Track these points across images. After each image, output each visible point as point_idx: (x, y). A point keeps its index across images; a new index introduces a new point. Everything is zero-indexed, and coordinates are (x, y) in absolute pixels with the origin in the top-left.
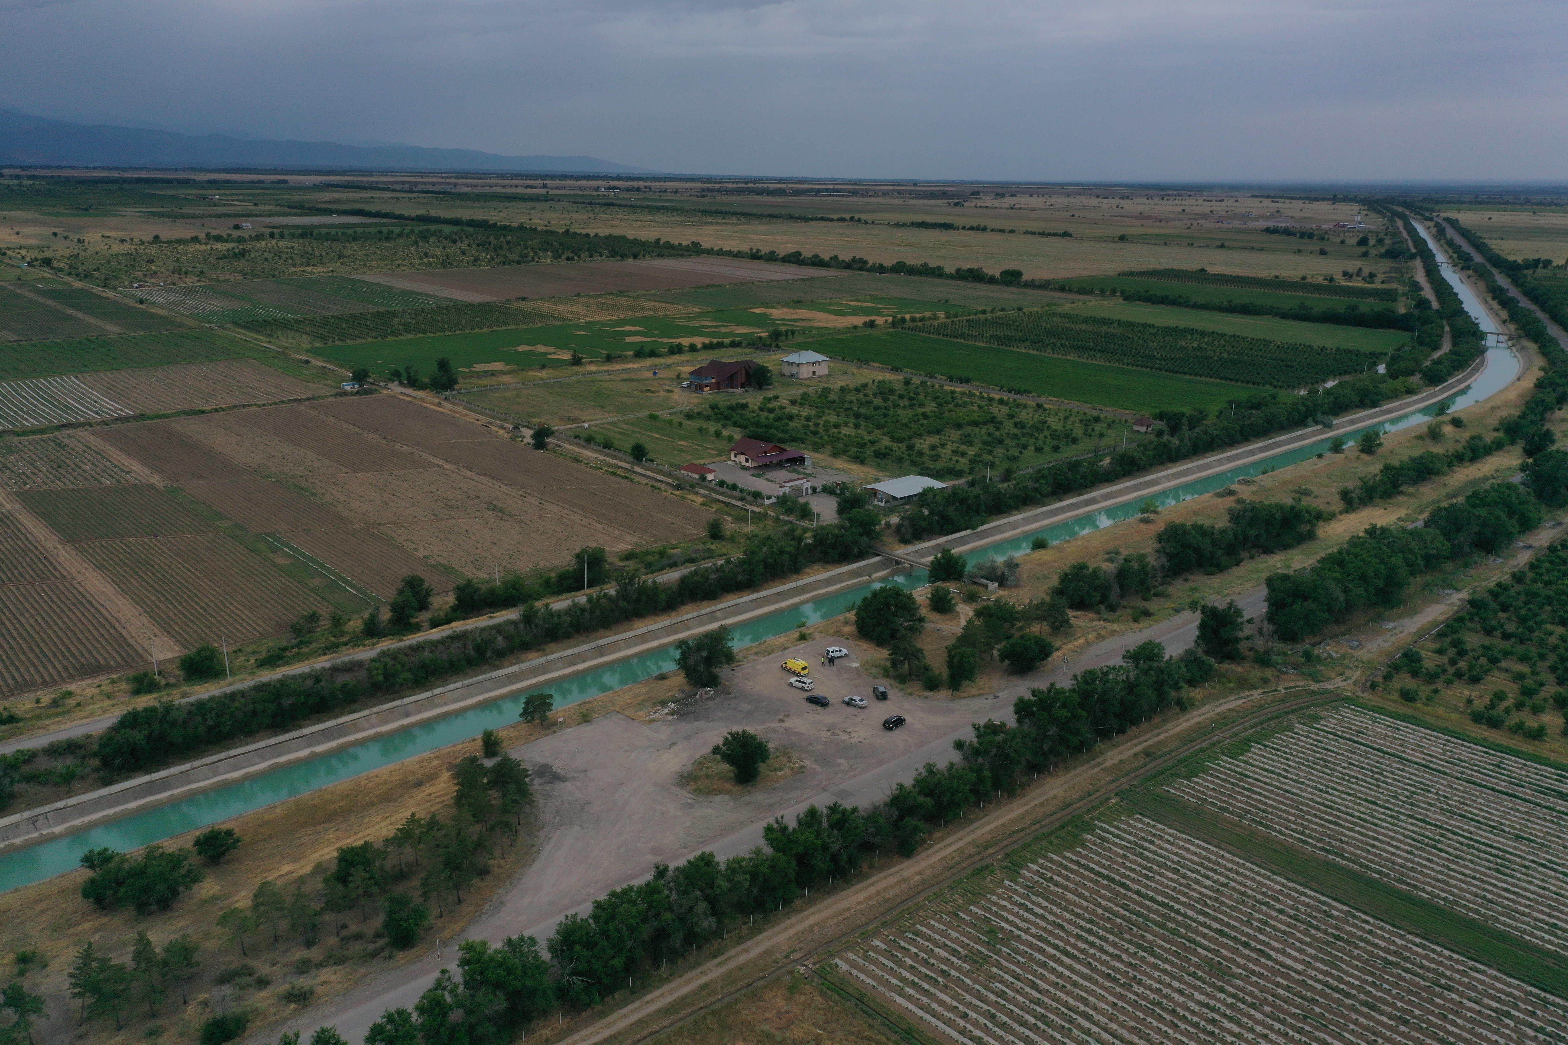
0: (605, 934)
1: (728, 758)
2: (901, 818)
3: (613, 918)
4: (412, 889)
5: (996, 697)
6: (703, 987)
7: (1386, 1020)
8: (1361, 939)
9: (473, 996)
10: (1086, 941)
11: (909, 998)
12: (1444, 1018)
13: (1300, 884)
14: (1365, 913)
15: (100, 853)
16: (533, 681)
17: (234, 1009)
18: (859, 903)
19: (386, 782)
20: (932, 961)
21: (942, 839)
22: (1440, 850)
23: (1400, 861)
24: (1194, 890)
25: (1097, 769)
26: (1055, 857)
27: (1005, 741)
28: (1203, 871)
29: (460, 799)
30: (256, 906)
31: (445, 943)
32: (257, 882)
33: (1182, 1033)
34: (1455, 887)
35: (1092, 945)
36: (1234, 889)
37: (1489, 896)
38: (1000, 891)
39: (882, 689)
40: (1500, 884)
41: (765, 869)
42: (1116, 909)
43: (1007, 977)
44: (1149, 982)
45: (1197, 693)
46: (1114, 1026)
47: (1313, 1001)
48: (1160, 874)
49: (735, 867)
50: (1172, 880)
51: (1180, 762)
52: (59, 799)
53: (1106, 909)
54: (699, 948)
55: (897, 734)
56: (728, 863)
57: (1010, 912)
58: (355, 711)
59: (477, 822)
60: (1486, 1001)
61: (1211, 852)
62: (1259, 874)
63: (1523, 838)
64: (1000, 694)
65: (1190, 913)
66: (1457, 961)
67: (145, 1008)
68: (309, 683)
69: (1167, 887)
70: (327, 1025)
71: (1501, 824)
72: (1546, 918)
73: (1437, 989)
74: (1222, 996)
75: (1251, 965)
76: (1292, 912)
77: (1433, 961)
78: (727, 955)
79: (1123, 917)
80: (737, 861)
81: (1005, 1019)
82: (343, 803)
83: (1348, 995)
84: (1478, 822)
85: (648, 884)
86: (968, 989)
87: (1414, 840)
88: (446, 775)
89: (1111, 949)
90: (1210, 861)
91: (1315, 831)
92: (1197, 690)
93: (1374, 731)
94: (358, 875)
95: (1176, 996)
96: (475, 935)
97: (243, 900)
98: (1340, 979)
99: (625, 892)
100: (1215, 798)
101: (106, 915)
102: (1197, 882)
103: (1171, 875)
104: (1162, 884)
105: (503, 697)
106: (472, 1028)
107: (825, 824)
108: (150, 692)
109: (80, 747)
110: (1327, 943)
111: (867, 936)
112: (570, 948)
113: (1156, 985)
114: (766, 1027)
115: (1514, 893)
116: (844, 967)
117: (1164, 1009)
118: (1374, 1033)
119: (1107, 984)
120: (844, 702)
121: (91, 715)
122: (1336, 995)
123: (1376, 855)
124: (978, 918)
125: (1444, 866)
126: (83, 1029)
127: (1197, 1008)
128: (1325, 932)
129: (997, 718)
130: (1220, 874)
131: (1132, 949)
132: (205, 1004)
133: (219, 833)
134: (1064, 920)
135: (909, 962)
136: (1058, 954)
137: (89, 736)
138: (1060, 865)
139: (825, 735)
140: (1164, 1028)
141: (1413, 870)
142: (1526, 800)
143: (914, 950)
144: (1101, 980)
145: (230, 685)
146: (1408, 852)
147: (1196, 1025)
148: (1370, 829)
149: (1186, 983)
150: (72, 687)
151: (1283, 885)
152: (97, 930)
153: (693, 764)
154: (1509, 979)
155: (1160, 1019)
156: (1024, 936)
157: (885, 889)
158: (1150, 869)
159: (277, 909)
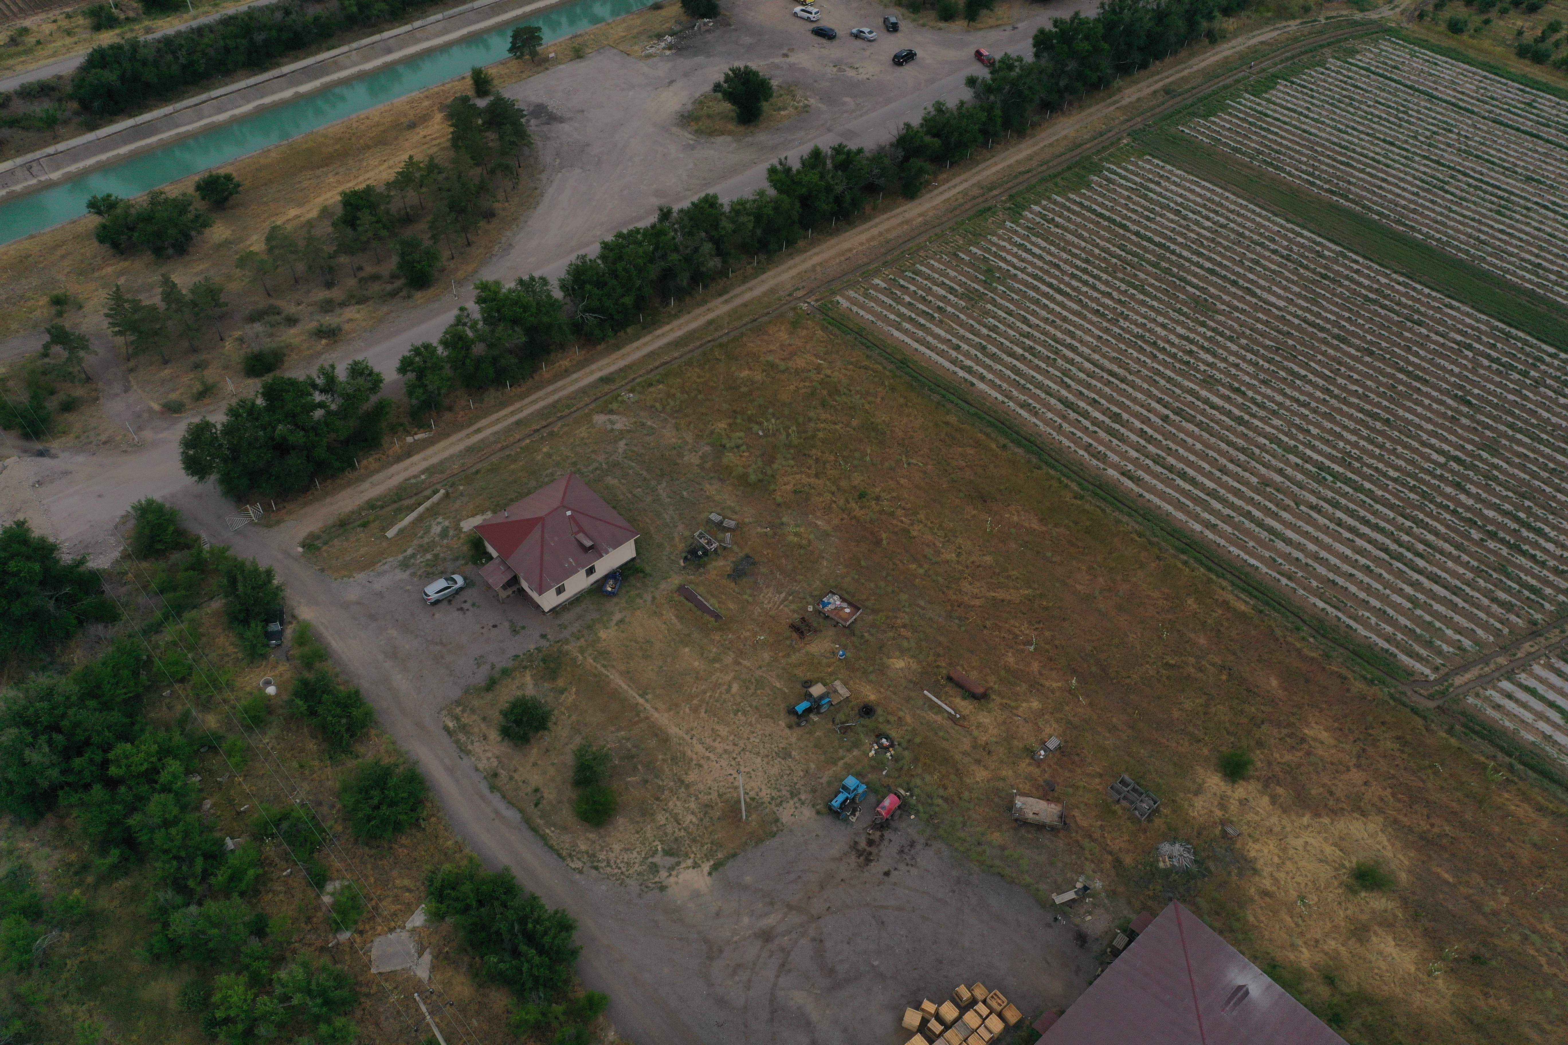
0: (614, 274)
1: (730, 96)
2: (906, 159)
3: (621, 258)
4: (420, 231)
5: (1015, 28)
6: (710, 322)
7: (1353, 351)
8: (1347, 278)
9: (493, 331)
10: (1080, 280)
11: (906, 332)
12: (1408, 349)
13: (1298, 225)
14: (1356, 253)
15: (103, 200)
16: (518, 12)
17: (268, 344)
18: (861, 244)
19: (377, 124)
20: (929, 298)
21: (947, 181)
22: (1447, 192)
23: (1404, 202)
24: (1192, 231)
25: (1112, 108)
26: (1059, 199)
27: (1020, 77)
28: (1204, 212)
29: (457, 141)
30: (270, 250)
31: (460, 283)
32: (267, 226)
33: (1159, 363)
34: (1452, 228)
35: (1085, 283)
36: (1232, 230)
37: (1483, 237)
38: (1001, 232)
39: (893, 20)
40: (1496, 226)
41: (769, 211)
42: (1113, 249)
43: (1000, 313)
44: (1135, 317)
45: (1230, 24)
46: (1096, 357)
47: (1288, 334)
48: (1162, 216)
49: (739, 208)
50: (1172, 221)
51: (1200, 100)
52: (47, 144)
53: (1103, 249)
54: (705, 287)
55: (908, 70)
56: (732, 204)
57: (1009, 252)
58: (333, 48)
59: (477, 165)
60: (1452, 335)
61: (1216, 194)
62: (1260, 215)
63: (1533, 179)
64: (1019, 25)
65: (1185, 253)
66: (1434, 299)
67: (185, 344)
68: (279, 15)
69: (1167, 228)
70: (359, 358)
71: (1516, 165)
72: (1533, 258)
73: (1409, 324)
74: (1203, 330)
75: (1235, 302)
76: (1285, 252)
77: (1412, 298)
78: (732, 293)
79: (1119, 257)
80: (742, 203)
81: (995, 350)
82: (338, 147)
83: (1322, 329)
84: (1493, 163)
85: (653, 227)
86: (962, 324)
87: (1423, 181)
88: (438, 117)
89: (1103, 288)
90: (1213, 201)
91: (1326, 172)
92: (1232, 20)
93: (1410, 65)
94: (365, 218)
95: (1159, 330)
96: (489, 275)
97: (256, 243)
98: (1318, 315)
99: (631, 233)
100: (1230, 138)
101: (125, 260)
102: (1197, 223)
103: (1172, 216)
104: (1162, 226)
105: (488, 31)
106: (495, 360)
107: (829, 164)
108: (111, 27)
109: (53, 89)
110: (1313, 282)
111: (868, 275)
112: (582, 287)
113: (1141, 320)
114: (770, 358)
115: (1509, 234)
116: (844, 304)
117: (1147, 342)
118: (1340, 363)
119: (1095, 319)
120: (852, 34)
121: (55, 54)
122: (1311, 329)
123: (1381, 197)
124: (977, 259)
125: (1446, 207)
126: (131, 364)
127: (1176, 341)
128: (1314, 271)
129: (1013, 51)
130: (1222, 215)
131: (1124, 287)
132: (241, 340)
133: (218, 177)
134: (1060, 259)
135: (907, 299)
136: (1051, 292)
137: (60, 78)
138: (1064, 206)
139: (831, 71)
140: (1143, 358)
141: (1414, 211)
142: (1548, 141)
143: (913, 288)
144: (1089, 316)
145: (195, 18)
146: (1413, 194)
147: (1174, 356)
148: (1382, 171)
149: (1171, 319)
150: (27, 23)
151: (1281, 226)
152: (120, 274)
153: (694, 103)
154: (1479, 315)
155: (1141, 350)
156: (1021, 275)
157: (888, 230)
158: (1152, 211)
159: (292, 252)
